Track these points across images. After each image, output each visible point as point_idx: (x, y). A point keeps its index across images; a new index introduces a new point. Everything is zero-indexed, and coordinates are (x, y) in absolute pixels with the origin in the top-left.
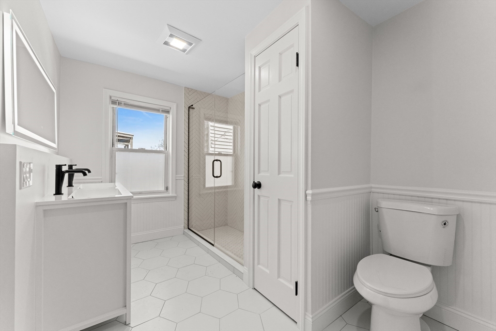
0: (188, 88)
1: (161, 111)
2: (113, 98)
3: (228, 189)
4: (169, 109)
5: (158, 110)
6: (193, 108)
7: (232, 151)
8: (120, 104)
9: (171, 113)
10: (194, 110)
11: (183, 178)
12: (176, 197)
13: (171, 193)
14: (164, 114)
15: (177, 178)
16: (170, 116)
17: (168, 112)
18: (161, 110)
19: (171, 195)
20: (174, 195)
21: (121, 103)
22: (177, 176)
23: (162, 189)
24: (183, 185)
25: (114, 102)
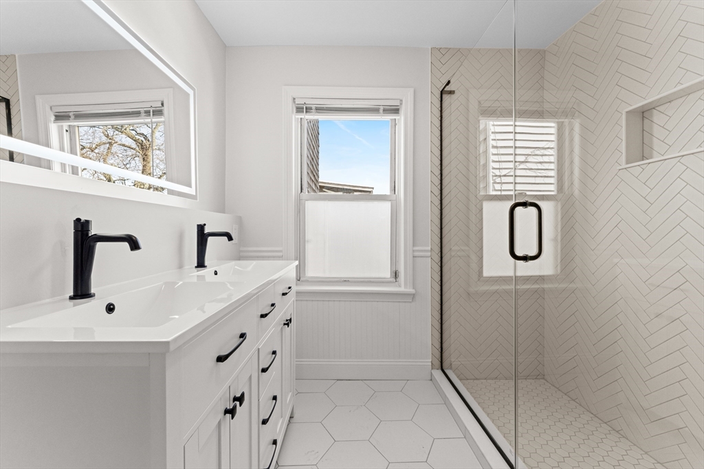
0: (439, 49)
1: (381, 111)
2: (298, 101)
3: (545, 286)
4: (397, 103)
5: (374, 110)
6: (451, 92)
7: (552, 188)
8: (308, 110)
9: (402, 111)
10: (453, 96)
11: (429, 254)
12: (414, 294)
13: (402, 287)
14: (389, 117)
15: (416, 254)
16: (401, 118)
17: (396, 111)
18: (382, 108)
19: (402, 289)
20: (410, 290)
21: (311, 109)
22: (416, 248)
23: (387, 274)
24: (428, 268)
25: (299, 110)
